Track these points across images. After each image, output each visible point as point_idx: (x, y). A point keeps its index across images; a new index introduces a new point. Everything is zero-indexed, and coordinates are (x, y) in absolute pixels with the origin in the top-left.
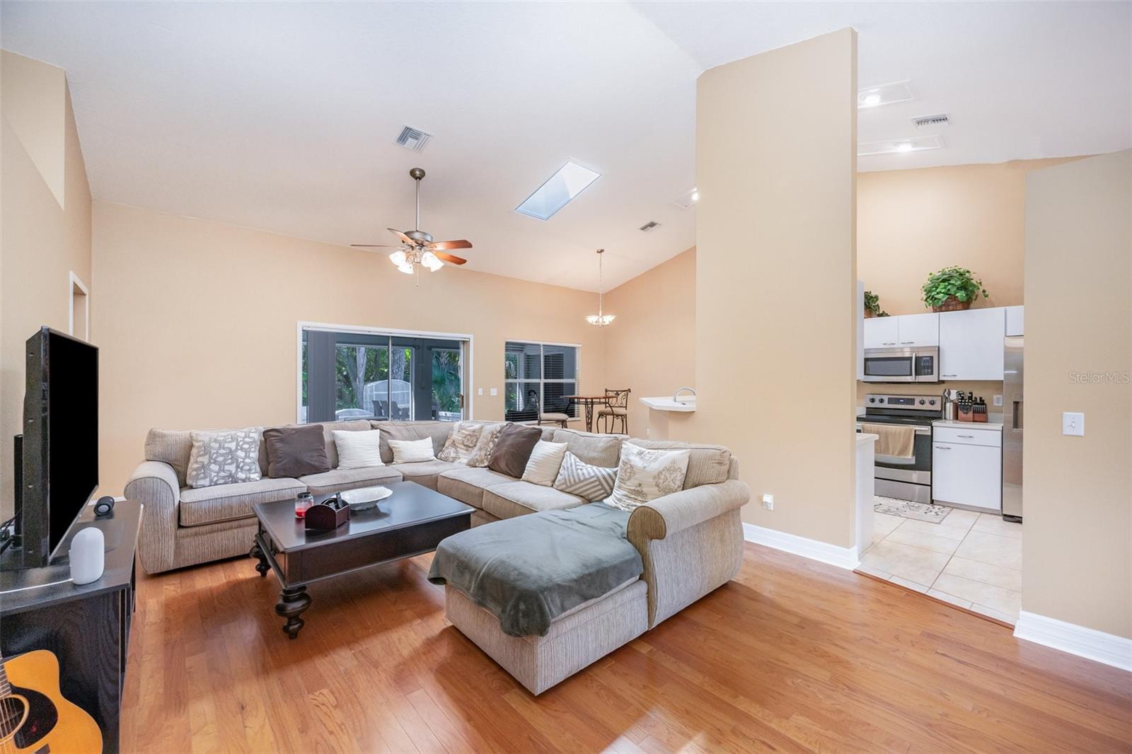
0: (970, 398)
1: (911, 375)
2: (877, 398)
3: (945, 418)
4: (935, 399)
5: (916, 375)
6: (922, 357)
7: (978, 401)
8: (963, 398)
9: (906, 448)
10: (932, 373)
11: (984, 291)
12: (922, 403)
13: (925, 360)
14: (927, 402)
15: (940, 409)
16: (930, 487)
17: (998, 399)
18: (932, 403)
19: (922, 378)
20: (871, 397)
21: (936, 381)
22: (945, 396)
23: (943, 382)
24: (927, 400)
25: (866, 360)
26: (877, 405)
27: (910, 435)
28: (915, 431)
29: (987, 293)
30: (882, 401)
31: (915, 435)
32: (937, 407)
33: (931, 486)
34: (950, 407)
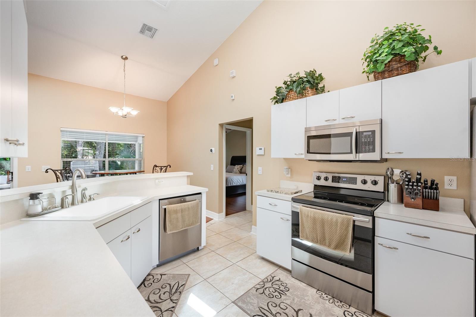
0: (418, 180)
1: (351, 153)
2: (323, 176)
3: (388, 201)
4: (377, 178)
5: (356, 153)
6: (363, 132)
7: (429, 184)
8: (409, 181)
9: (344, 241)
10: (374, 150)
11: (436, 48)
12: (365, 182)
13: (366, 136)
14: (369, 182)
15: (383, 191)
16: (371, 294)
17: (451, 181)
18: (375, 183)
19: (362, 156)
20: (318, 174)
21: (379, 159)
22: (388, 175)
23: (386, 160)
24: (369, 179)
25: (309, 138)
26: (322, 182)
27: (348, 226)
28: (354, 221)
29: (439, 49)
30: (326, 179)
31: (354, 226)
32: (380, 188)
33: (373, 292)
34: (393, 188)
